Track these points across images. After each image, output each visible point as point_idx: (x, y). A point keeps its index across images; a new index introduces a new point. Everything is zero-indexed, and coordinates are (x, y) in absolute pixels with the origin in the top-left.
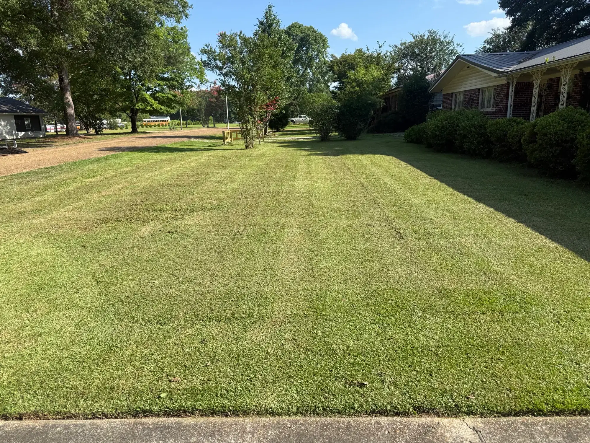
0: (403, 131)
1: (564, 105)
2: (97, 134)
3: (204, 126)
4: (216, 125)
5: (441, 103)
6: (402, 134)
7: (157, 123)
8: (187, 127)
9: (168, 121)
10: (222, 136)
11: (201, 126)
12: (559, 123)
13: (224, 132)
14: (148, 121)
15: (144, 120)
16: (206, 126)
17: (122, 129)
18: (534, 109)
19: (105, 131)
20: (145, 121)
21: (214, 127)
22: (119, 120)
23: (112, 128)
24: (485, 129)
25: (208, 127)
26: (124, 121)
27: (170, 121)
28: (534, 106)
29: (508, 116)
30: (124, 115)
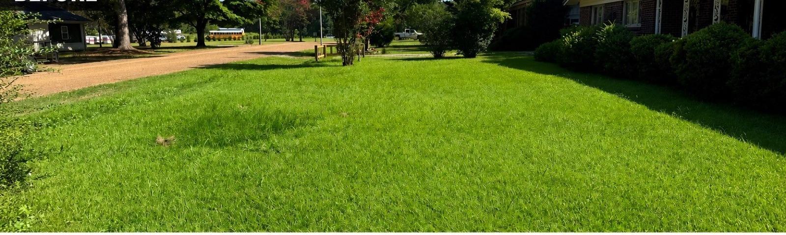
0: (532, 49)
1: (719, 21)
2: (153, 47)
3: (288, 40)
4: (303, 40)
5: (578, 17)
6: (532, 53)
7: (228, 36)
8: (266, 41)
9: (241, 33)
10: (314, 52)
11: (285, 40)
13: (316, 47)
14: (215, 33)
15: (211, 31)
16: (291, 39)
17: (182, 42)
18: (685, 26)
19: (163, 45)
20: (212, 33)
21: (301, 41)
22: (179, 31)
23: (170, 41)
24: (629, 46)
25: (292, 41)
26: (185, 33)
27: (244, 34)
28: (685, 21)
29: (656, 32)
30: (185, 26)
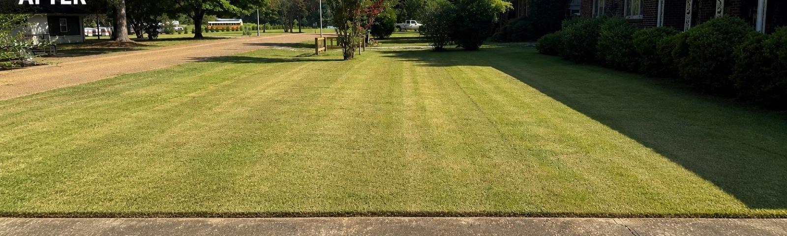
0: (534, 40)
1: (722, 13)
2: (150, 39)
3: (286, 31)
4: (302, 30)
5: (578, 8)
6: (534, 44)
7: (225, 27)
8: (264, 32)
9: (239, 24)
10: (314, 43)
11: (283, 30)
12: (713, 35)
13: (316, 39)
14: (213, 24)
15: (209, 22)
16: (289, 30)
17: (179, 33)
18: (688, 18)
19: (160, 36)
20: (210, 24)
21: (300, 32)
22: (176, 23)
23: (167, 33)
24: (631, 39)
25: (291, 32)
26: (183, 23)
27: (242, 24)
28: (688, 13)
29: (658, 26)
30: (183, 17)
